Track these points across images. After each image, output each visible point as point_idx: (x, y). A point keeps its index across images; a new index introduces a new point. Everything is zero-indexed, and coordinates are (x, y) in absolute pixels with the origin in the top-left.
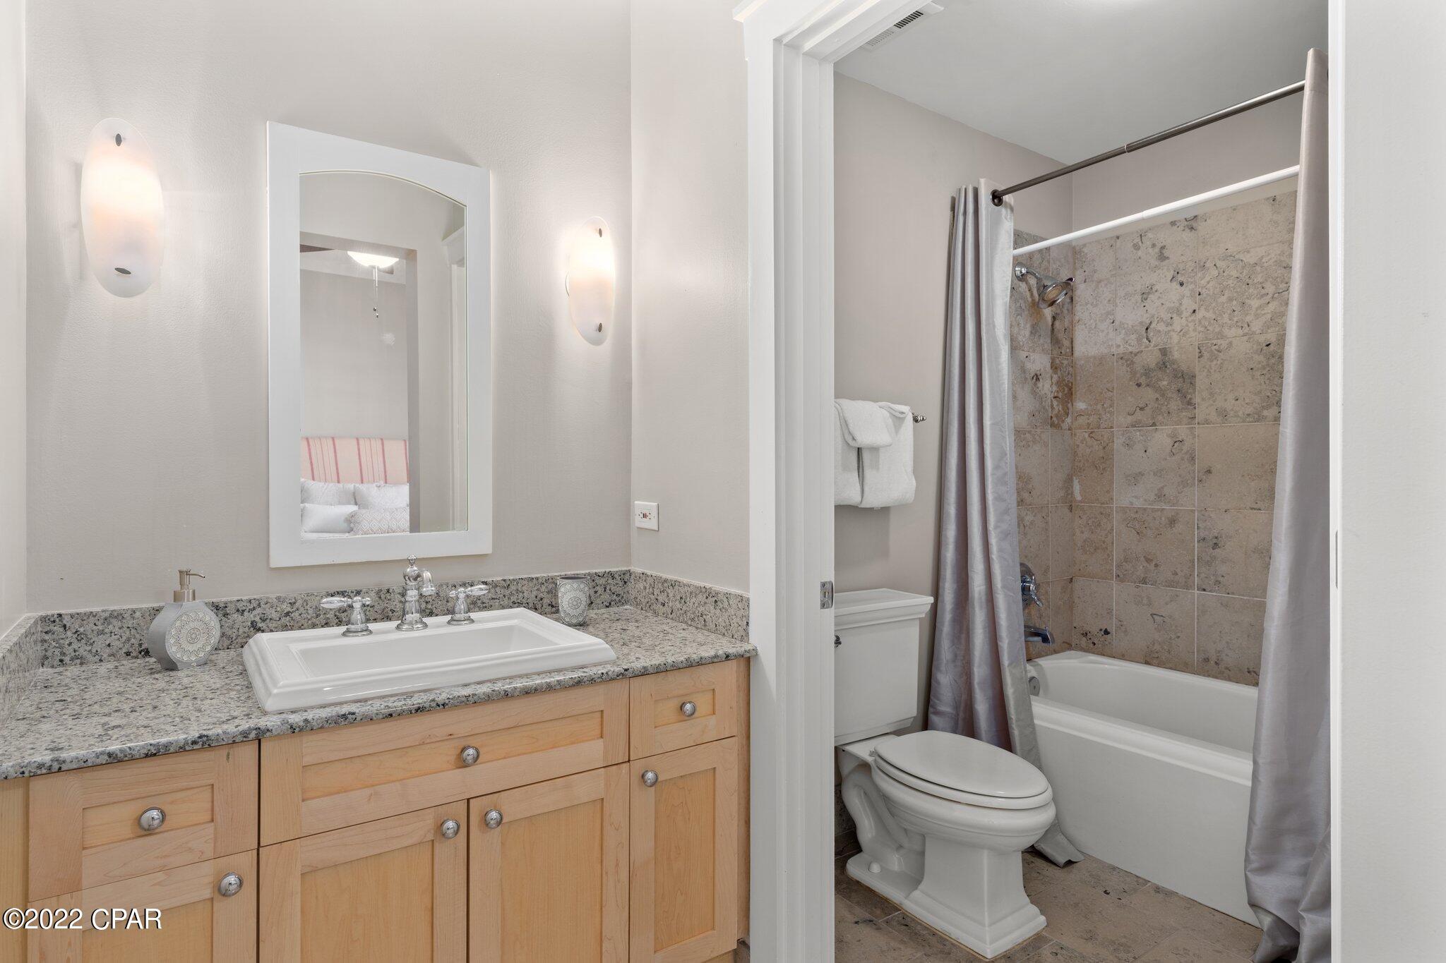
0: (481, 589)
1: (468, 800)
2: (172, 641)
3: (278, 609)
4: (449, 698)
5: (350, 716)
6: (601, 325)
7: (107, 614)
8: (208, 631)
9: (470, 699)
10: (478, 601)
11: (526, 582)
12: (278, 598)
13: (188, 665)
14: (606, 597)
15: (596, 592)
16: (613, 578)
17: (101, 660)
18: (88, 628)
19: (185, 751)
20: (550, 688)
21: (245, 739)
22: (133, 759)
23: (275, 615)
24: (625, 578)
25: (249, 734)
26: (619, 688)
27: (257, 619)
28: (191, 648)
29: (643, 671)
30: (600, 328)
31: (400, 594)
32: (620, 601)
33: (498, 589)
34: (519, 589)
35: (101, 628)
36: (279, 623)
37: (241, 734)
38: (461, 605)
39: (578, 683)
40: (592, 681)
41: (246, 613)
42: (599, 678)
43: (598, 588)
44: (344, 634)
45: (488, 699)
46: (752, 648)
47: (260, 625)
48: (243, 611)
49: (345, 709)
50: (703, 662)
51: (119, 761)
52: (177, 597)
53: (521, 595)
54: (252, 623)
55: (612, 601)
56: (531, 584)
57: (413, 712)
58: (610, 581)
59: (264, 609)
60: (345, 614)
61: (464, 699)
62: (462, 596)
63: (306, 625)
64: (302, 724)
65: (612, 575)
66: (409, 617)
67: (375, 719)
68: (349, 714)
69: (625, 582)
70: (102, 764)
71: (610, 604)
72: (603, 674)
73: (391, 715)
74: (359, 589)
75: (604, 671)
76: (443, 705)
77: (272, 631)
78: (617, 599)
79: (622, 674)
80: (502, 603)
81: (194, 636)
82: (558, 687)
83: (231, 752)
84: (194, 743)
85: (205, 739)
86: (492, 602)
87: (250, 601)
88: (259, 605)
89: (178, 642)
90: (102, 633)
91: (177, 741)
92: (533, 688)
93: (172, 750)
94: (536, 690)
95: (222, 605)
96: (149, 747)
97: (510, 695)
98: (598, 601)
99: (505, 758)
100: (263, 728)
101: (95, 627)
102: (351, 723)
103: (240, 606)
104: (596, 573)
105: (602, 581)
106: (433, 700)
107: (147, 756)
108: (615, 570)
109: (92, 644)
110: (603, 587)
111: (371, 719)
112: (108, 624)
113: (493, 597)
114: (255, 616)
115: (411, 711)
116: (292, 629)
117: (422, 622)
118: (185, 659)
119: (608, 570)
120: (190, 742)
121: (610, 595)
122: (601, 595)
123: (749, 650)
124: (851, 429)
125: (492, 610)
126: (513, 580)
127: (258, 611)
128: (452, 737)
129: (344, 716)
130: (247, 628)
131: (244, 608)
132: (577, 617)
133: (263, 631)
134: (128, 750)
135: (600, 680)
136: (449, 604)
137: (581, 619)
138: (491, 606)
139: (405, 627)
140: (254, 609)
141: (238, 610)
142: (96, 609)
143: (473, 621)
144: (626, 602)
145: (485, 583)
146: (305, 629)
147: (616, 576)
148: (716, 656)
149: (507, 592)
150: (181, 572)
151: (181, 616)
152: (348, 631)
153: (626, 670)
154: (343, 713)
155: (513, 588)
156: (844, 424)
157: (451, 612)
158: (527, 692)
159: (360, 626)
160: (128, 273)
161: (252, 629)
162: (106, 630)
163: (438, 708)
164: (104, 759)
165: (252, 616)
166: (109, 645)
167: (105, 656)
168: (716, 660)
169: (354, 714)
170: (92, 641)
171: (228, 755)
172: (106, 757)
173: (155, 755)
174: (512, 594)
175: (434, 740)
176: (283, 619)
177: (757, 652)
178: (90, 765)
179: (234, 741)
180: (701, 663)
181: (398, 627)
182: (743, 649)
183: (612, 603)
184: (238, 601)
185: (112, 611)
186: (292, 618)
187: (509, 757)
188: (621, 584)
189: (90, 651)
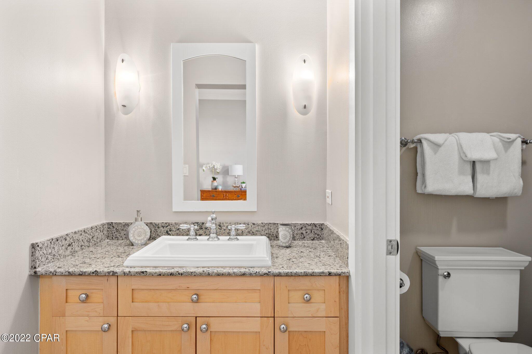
0: (243, 226)
1: (196, 317)
2: (131, 235)
3: (175, 227)
4: (184, 272)
5: (145, 273)
6: (305, 105)
7: (124, 224)
8: (145, 233)
9: (193, 273)
10: (251, 231)
11: (272, 225)
12: (175, 223)
13: (138, 244)
14: (312, 235)
15: (306, 232)
16: (316, 226)
17: (123, 239)
18: (119, 228)
19: (90, 275)
20: (229, 275)
21: (109, 275)
22: (75, 275)
23: (174, 230)
24: (322, 227)
25: (110, 273)
26: (269, 281)
27: (168, 230)
28: (139, 238)
29: (278, 274)
30: (305, 107)
31: (218, 225)
32: (319, 238)
33: (259, 227)
34: (269, 228)
35: (123, 228)
36: (175, 232)
37: (107, 272)
38: (233, 232)
39: (244, 275)
40: (251, 275)
41: (165, 228)
42: (254, 274)
43: (308, 231)
44: (187, 240)
45: (201, 275)
46: (347, 271)
47: (169, 232)
48: (164, 227)
49: (144, 270)
50: (314, 275)
51: (71, 275)
52: (136, 220)
53: (270, 230)
54: (167, 231)
55: (315, 237)
56: (275, 226)
57: (169, 275)
58: (314, 228)
59: (171, 227)
60: (198, 231)
61: (190, 273)
62: (233, 229)
63: (184, 234)
64: (128, 272)
65: (315, 225)
66: (211, 235)
67: (154, 275)
68: (145, 271)
69: (322, 229)
70: (67, 275)
71: (314, 239)
72: (257, 272)
73: (160, 275)
74: (203, 222)
75: (258, 271)
76: (181, 274)
77: (173, 235)
78: (318, 237)
79: (267, 274)
80: (261, 233)
81: (140, 234)
82: (234, 275)
83: (108, 279)
84: (93, 273)
85: (96, 272)
86: (257, 232)
87: (166, 223)
88: (169, 225)
89: (133, 236)
90: (123, 230)
91: (88, 272)
92: (221, 273)
93: (86, 274)
94: (223, 274)
95: (157, 224)
96: (80, 272)
97: (210, 275)
98: (308, 237)
99: (213, 302)
100: (115, 271)
101: (121, 228)
102: (145, 275)
103: (163, 225)
104: (306, 224)
105: (310, 227)
106: (178, 272)
107: (79, 275)
108: (317, 223)
109: (120, 233)
110: (310, 230)
111: (153, 275)
112: (125, 227)
113: (258, 230)
114: (168, 229)
115: (168, 275)
116: (180, 235)
117: (217, 238)
118: (136, 242)
119: (313, 223)
120: (92, 272)
121: (314, 235)
122: (309, 234)
123: (345, 272)
124: (464, 150)
125: (257, 236)
126: (266, 223)
127: (169, 227)
128: (188, 288)
129: (143, 272)
130: (165, 233)
131: (164, 226)
132: (285, 243)
133: (170, 235)
134: (74, 272)
135: (255, 275)
136: (238, 231)
137: (287, 244)
138: (256, 234)
139: (211, 239)
140: (167, 226)
141: (162, 226)
142: (121, 222)
143: (238, 239)
144: (322, 239)
145: (244, 224)
146: (184, 236)
147: (317, 226)
148: (323, 273)
149: (264, 229)
150: (137, 211)
151: (135, 227)
152: (189, 239)
153: (269, 272)
154: (143, 271)
155: (266, 227)
156: (460, 147)
157: (229, 234)
158: (218, 275)
159: (194, 237)
160: (125, 106)
161: (167, 234)
162: (124, 229)
163: (179, 275)
164: (67, 273)
165: (167, 229)
166: (125, 234)
167: (124, 238)
168: (322, 275)
169: (146, 272)
170: (120, 232)
171: (108, 280)
172: (68, 273)
173: (81, 275)
174: (266, 230)
175: (181, 288)
176: (177, 231)
177: (349, 274)
178: (63, 275)
179: (105, 275)
180: (312, 275)
181: (208, 239)
182: (341, 271)
183: (315, 239)
184: (162, 223)
185: (126, 223)
186: (180, 231)
187: (215, 302)
188: (320, 230)
189: (120, 236)
